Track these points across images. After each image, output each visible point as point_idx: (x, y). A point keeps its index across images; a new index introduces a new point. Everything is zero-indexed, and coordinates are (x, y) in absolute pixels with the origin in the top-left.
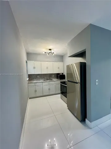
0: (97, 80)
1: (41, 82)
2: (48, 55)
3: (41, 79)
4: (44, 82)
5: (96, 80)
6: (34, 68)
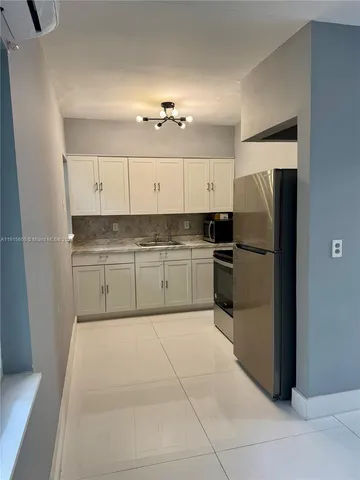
0: (340, 242)
1: (129, 252)
2: (157, 127)
3: (128, 240)
4: (140, 251)
5: (335, 242)
6: (99, 187)
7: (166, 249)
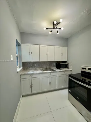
1: (39, 74)
4: (43, 73)
6: (31, 53)
7: (51, 72)
